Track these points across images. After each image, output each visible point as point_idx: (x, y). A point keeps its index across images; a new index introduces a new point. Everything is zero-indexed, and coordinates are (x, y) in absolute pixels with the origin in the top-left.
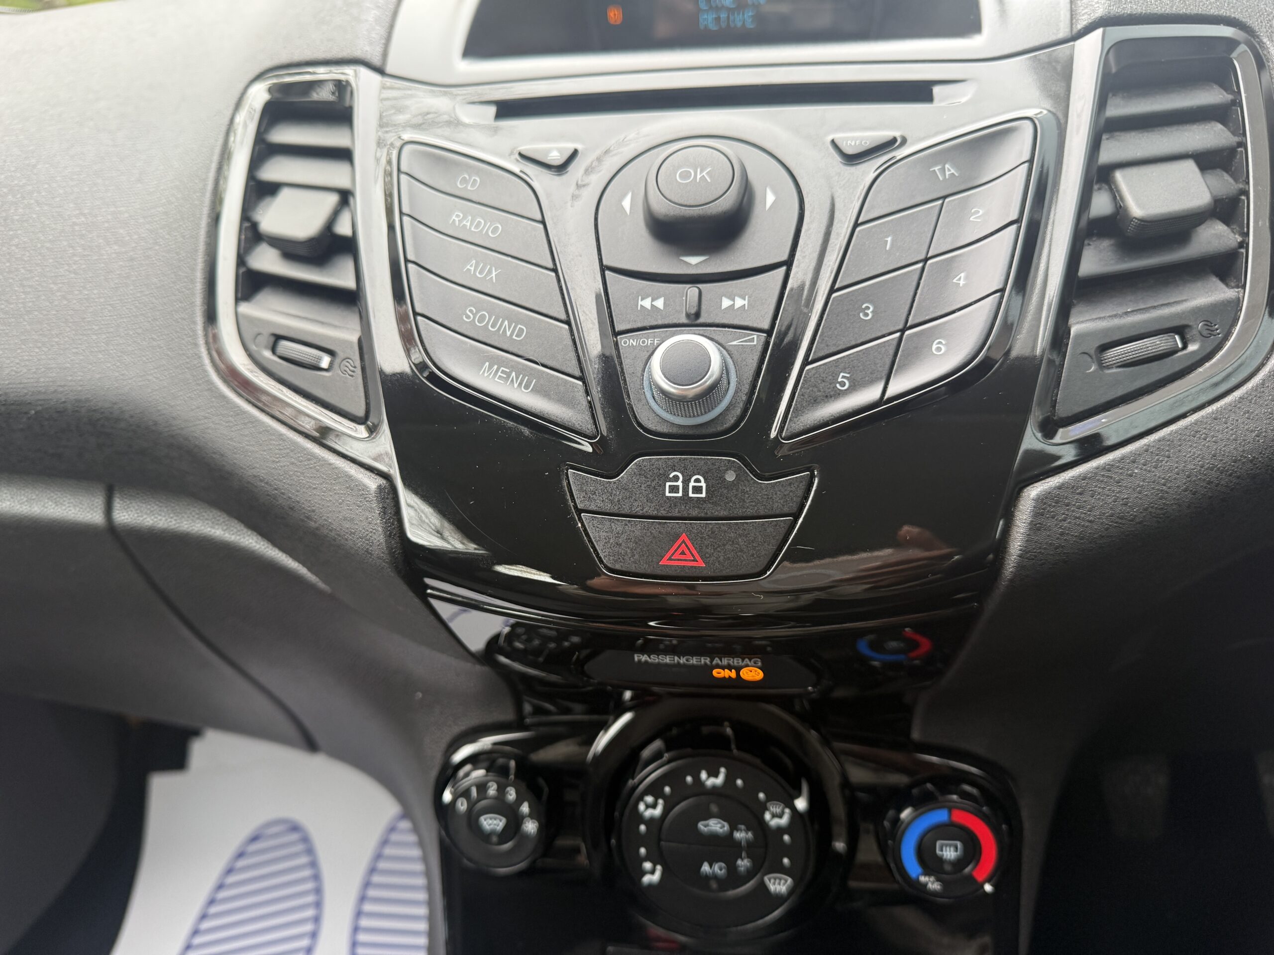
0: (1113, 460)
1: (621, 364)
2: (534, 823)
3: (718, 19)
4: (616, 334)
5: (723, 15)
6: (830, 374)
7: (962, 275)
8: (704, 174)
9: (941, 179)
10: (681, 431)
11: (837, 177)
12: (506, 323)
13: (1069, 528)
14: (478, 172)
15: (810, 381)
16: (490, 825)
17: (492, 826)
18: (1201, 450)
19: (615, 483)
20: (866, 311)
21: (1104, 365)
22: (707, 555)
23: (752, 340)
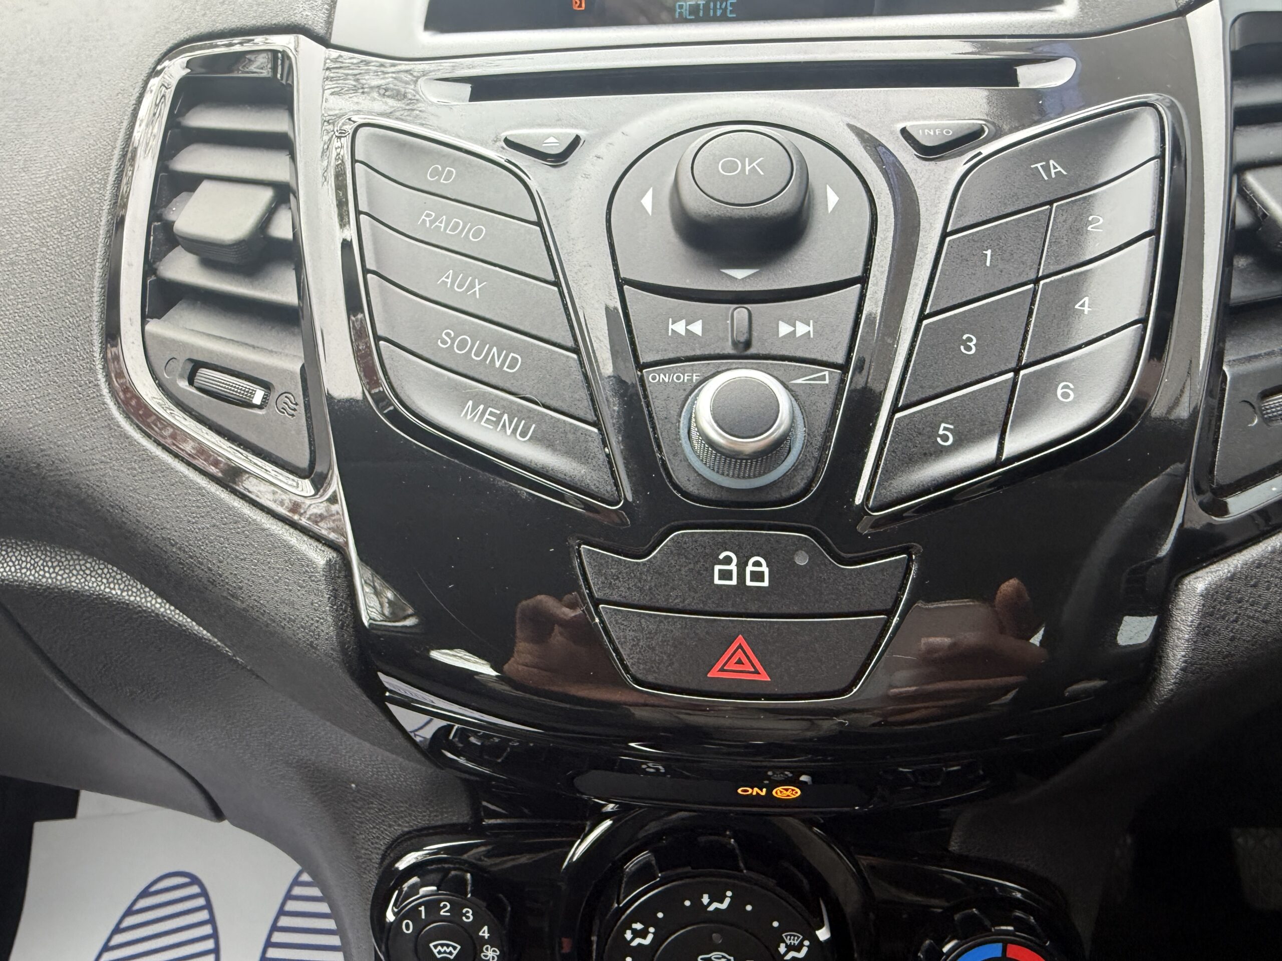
1: (648, 405)
4: (640, 367)
6: (928, 423)
7: (1086, 299)
8: (754, 164)
9: (1046, 178)
10: (733, 498)
12: (495, 350)
14: (453, 161)
15: (902, 433)
19: (644, 564)
20: (968, 343)
22: (773, 666)
23: (823, 378)
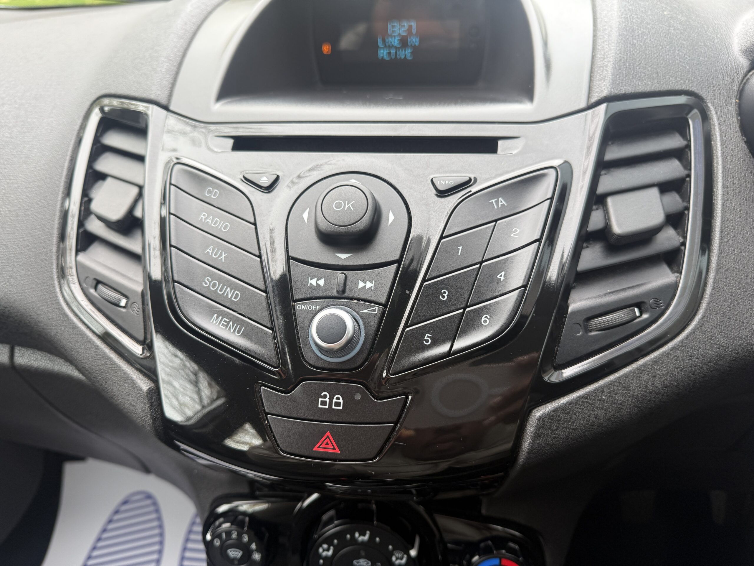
0: (589, 392)
1: (296, 320)
2: (259, 554)
3: (390, 53)
4: (294, 301)
5: (393, 51)
6: (420, 334)
7: (503, 273)
8: (350, 205)
9: (496, 208)
10: (330, 367)
11: (433, 204)
12: (229, 289)
13: (560, 434)
14: (218, 187)
15: (408, 338)
16: (233, 554)
17: (234, 555)
18: (645, 381)
19: (288, 397)
20: (444, 295)
21: (589, 329)
22: (342, 446)
23: (375, 310)
